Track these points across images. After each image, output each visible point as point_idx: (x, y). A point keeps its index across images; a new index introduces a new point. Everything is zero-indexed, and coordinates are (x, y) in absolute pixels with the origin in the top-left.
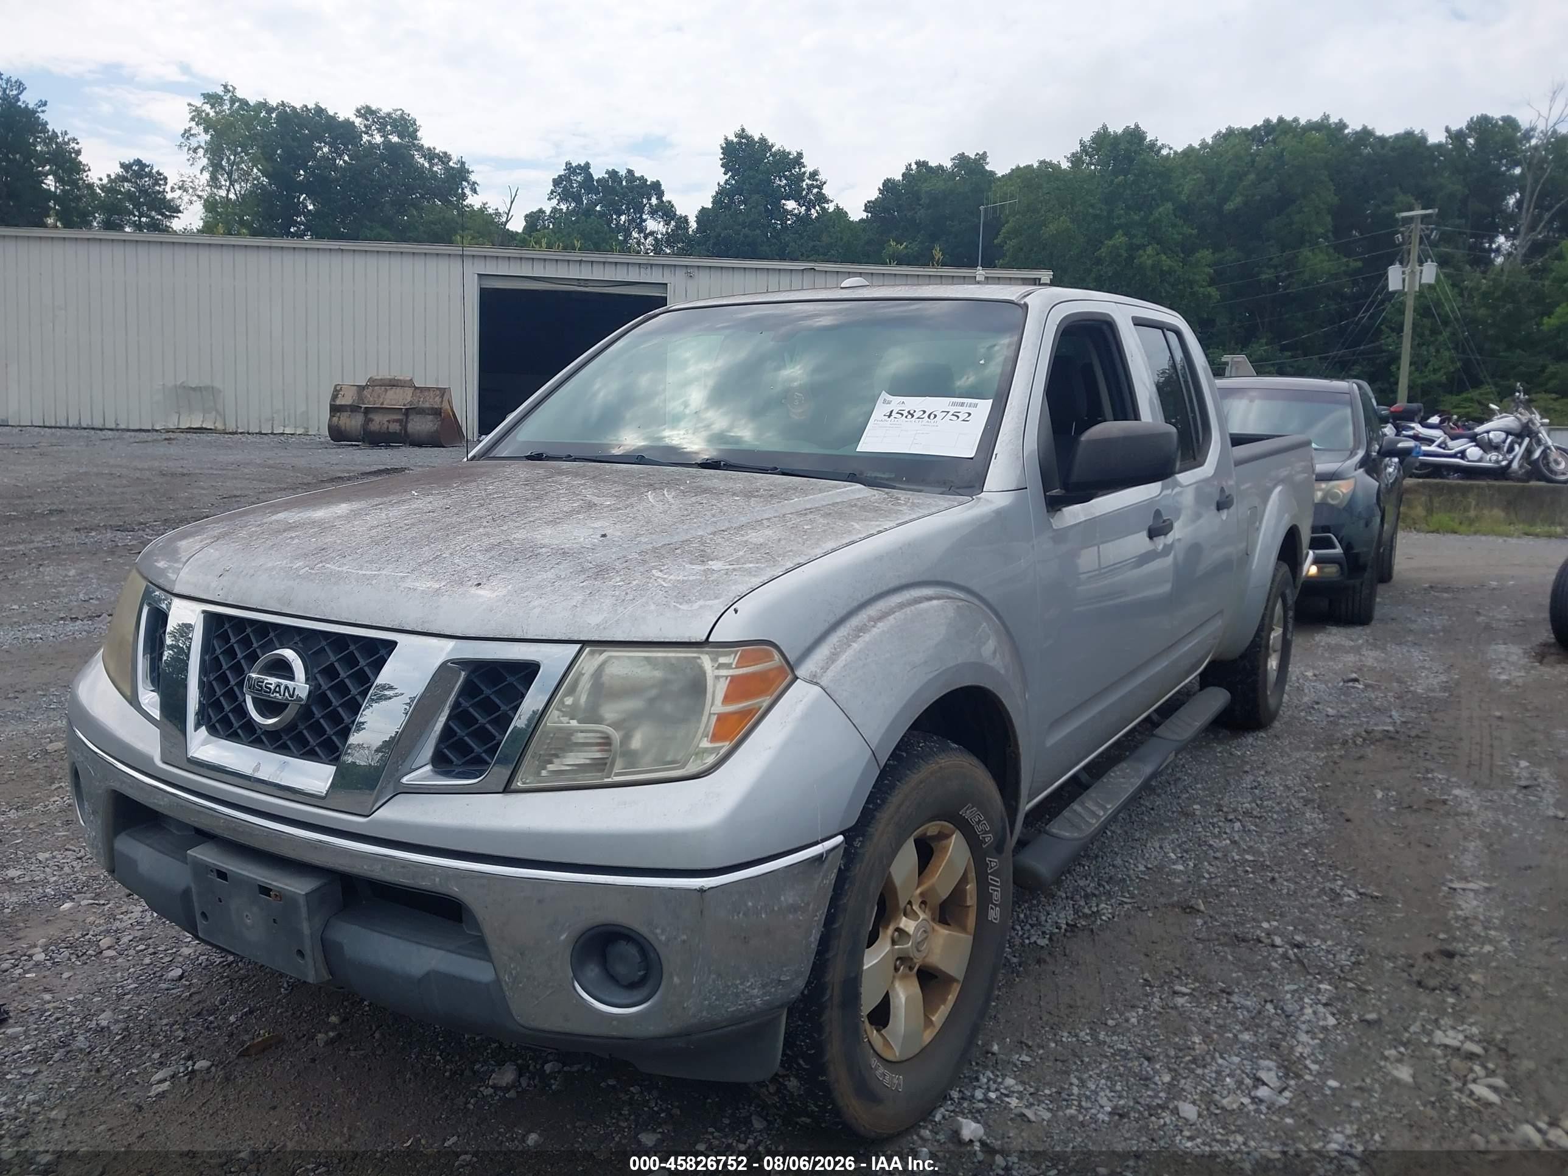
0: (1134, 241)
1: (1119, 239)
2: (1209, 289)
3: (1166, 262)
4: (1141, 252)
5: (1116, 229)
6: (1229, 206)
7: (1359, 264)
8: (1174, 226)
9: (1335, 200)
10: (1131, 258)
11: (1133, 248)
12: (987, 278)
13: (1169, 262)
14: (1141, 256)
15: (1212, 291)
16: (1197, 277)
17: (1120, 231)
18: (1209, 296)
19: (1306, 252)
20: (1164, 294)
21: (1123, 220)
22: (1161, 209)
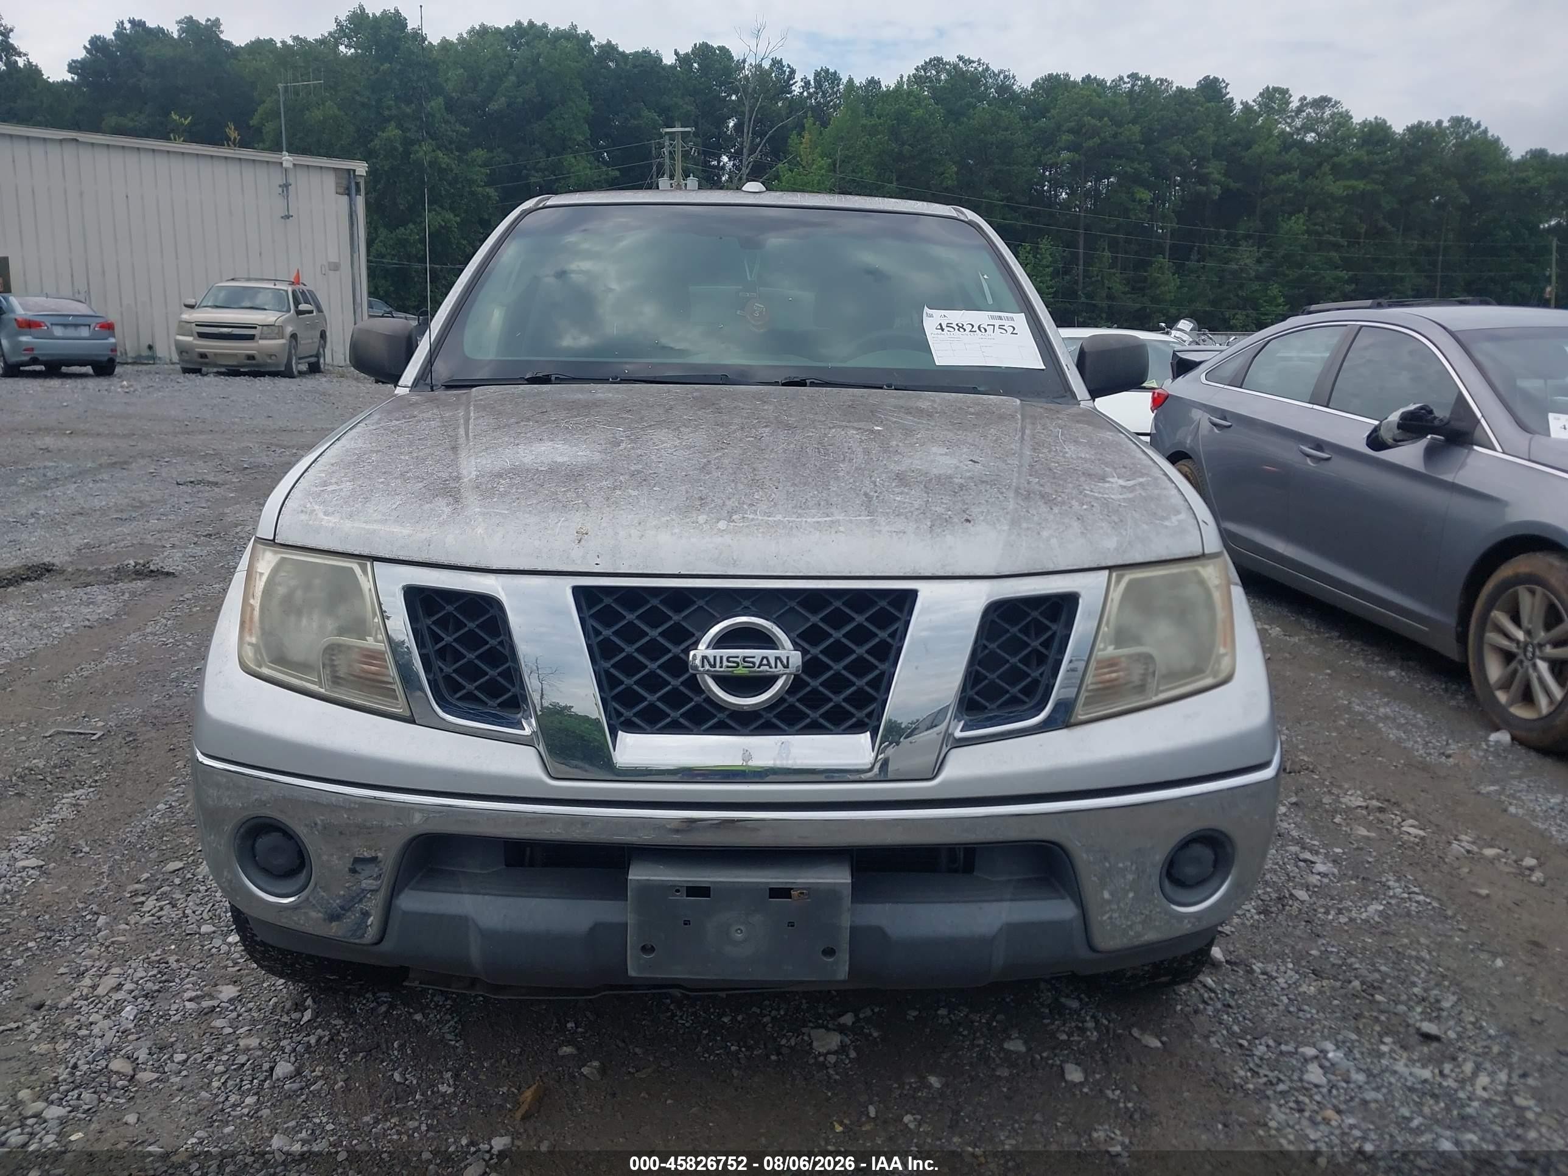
0: (408, 134)
1: (392, 131)
2: (487, 190)
3: (444, 159)
4: (416, 147)
5: (388, 120)
6: (493, 106)
7: (617, 173)
8: (447, 122)
9: (590, 109)
10: (407, 153)
11: (408, 143)
12: (294, 165)
13: (446, 160)
14: (417, 152)
15: (491, 191)
16: (475, 177)
17: (393, 123)
18: (489, 198)
19: (569, 158)
20: (443, 193)
21: (394, 112)
22: (433, 103)
